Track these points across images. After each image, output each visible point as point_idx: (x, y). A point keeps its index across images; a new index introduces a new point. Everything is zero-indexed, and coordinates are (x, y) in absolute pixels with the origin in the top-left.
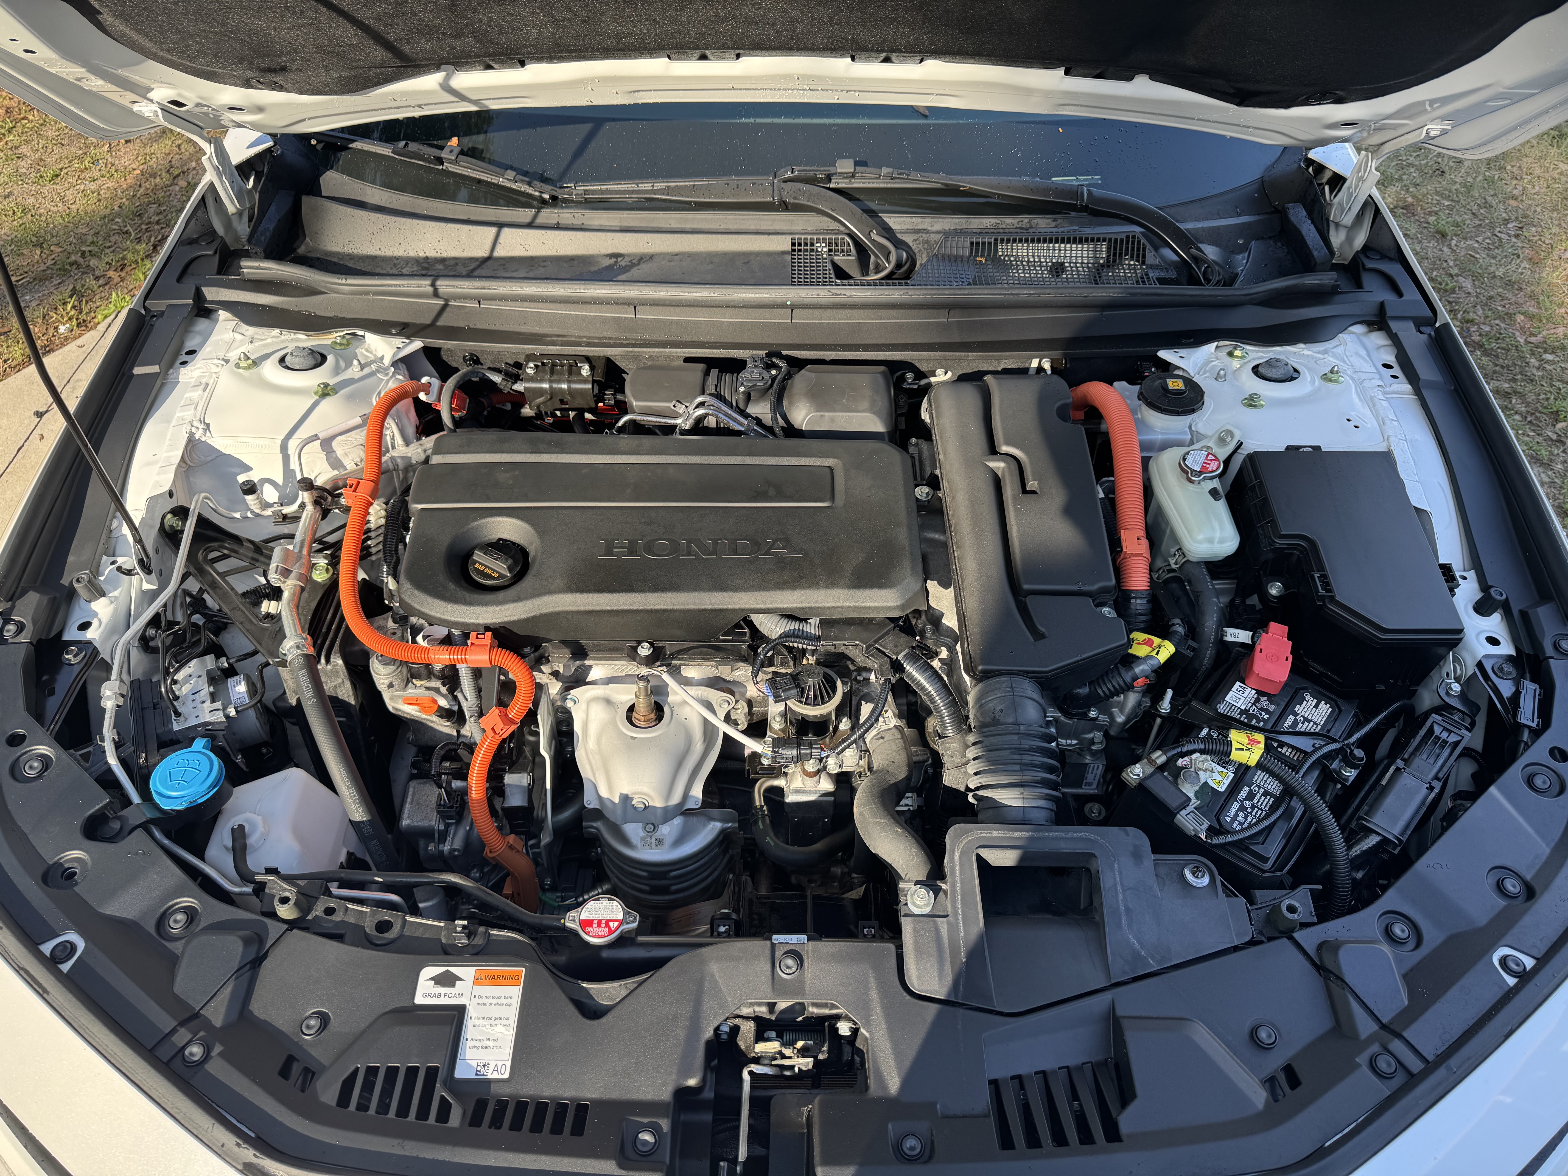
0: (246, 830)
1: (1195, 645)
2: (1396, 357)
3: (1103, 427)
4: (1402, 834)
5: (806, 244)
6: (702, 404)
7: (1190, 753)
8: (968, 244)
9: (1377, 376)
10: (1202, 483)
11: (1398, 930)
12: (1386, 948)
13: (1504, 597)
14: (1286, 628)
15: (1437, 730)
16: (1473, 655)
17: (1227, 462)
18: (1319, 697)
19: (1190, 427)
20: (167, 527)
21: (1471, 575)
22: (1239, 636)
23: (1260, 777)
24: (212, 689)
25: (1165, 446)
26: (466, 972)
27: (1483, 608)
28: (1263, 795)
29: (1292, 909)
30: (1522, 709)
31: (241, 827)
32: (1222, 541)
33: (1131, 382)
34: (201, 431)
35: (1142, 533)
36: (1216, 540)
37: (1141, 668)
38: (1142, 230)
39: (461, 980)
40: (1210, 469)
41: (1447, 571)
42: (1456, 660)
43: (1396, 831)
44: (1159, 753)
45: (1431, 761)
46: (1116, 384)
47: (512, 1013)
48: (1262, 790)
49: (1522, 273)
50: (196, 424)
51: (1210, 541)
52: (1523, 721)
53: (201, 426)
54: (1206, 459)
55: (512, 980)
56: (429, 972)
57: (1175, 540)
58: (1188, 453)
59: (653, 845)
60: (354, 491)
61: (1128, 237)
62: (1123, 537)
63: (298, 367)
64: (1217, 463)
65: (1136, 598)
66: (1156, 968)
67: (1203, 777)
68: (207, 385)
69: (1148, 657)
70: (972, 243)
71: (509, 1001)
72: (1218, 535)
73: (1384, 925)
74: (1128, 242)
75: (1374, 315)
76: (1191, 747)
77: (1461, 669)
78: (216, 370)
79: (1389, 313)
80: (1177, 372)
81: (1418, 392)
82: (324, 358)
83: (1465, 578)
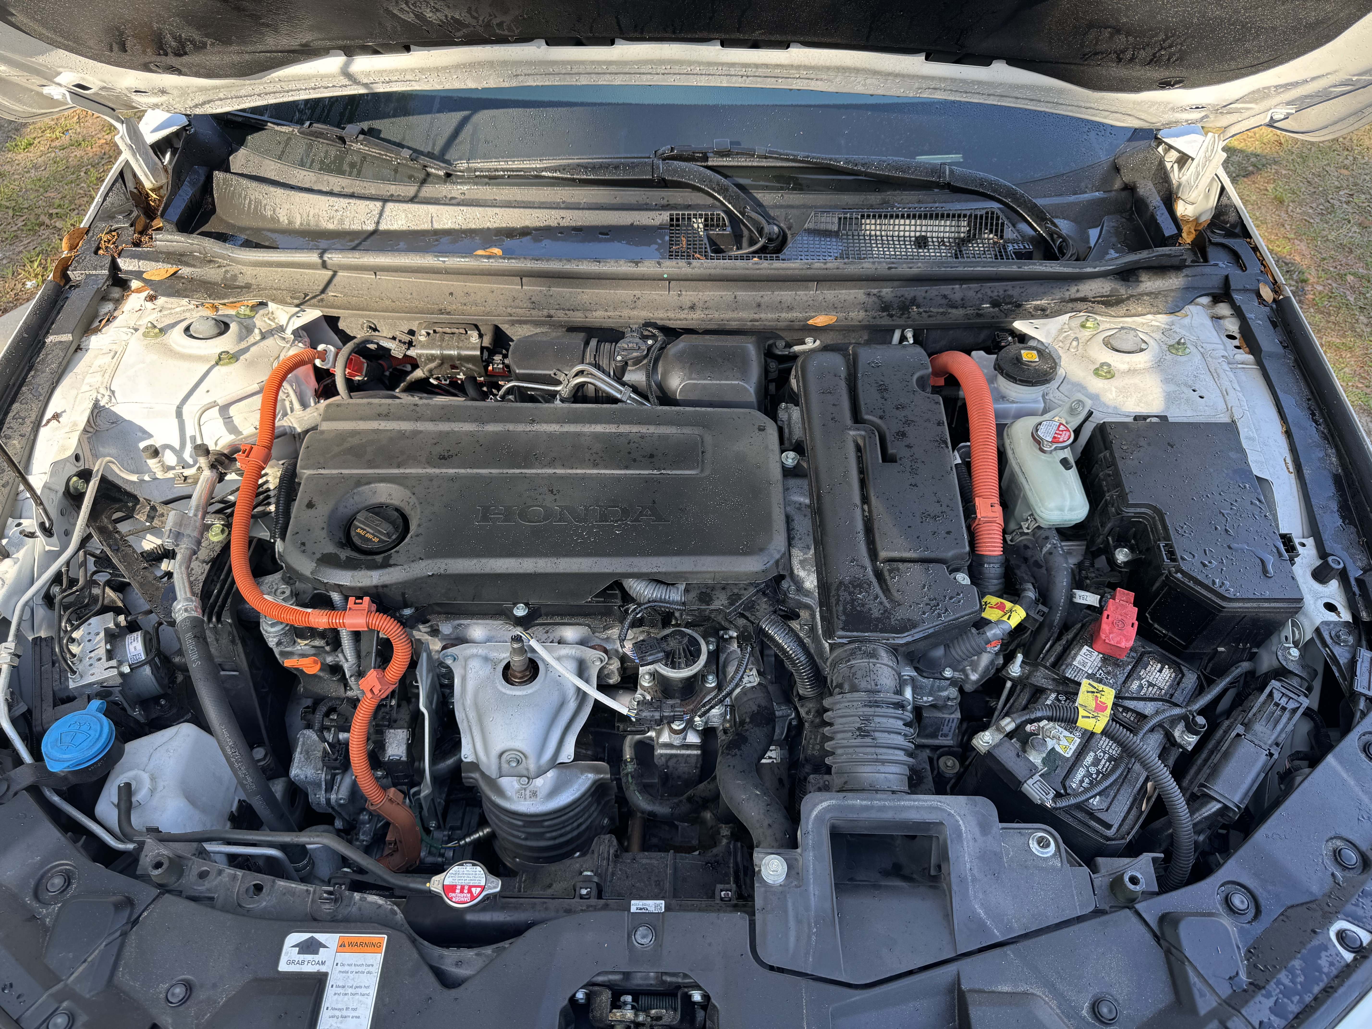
0: (133, 788)
1: (1046, 610)
2: (1240, 328)
3: (961, 393)
4: (1241, 802)
5: (684, 219)
6: (581, 373)
7: (1039, 720)
8: (836, 220)
9: (1222, 347)
10: (1054, 453)
11: (1239, 901)
12: (1226, 921)
13: (1342, 566)
14: (1132, 594)
15: (1277, 695)
16: (1312, 622)
17: (1077, 432)
18: (1164, 661)
19: (1043, 396)
20: (72, 490)
21: (1310, 542)
22: (1087, 598)
23: (1105, 743)
24: (108, 647)
25: (1019, 415)
26: (329, 939)
27: (1320, 575)
28: (1107, 760)
29: (1134, 880)
30: (1358, 678)
31: (128, 785)
32: (1071, 509)
33: (989, 352)
34: (107, 398)
35: (996, 500)
36: (1067, 509)
37: (993, 632)
38: (1001, 206)
39: (325, 947)
40: (1061, 440)
41: (1287, 540)
42: (1294, 624)
43: (1236, 799)
44: (1008, 720)
45: (1271, 727)
46: (974, 353)
47: (371, 982)
48: (1107, 756)
49: (1352, 237)
50: (102, 391)
51: (1061, 509)
52: (1360, 689)
53: (109, 393)
54: (1058, 429)
55: (372, 947)
56: (294, 938)
57: (1028, 506)
58: (1040, 424)
59: (528, 797)
60: (247, 456)
61: (987, 213)
62: (977, 504)
63: (201, 336)
64: (1068, 433)
65: (989, 563)
66: (1001, 938)
67: (1050, 743)
68: (116, 353)
69: (999, 622)
70: (840, 219)
71: (370, 969)
72: (1068, 503)
73: (1224, 895)
74: (987, 218)
75: (1218, 288)
76: (1039, 714)
77: (1300, 633)
78: (125, 337)
79: (1233, 286)
80: (1031, 343)
81: (1259, 363)
82: (227, 326)
83: (1303, 545)
